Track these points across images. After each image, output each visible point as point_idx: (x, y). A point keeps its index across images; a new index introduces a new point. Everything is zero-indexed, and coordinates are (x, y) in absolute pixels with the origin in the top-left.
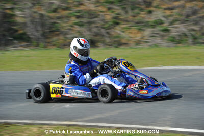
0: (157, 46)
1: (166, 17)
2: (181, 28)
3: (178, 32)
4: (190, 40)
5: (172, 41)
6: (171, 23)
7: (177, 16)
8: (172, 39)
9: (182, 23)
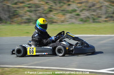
0: (73, 23)
1: (78, 7)
2: (87, 14)
3: (85, 16)
4: (91, 20)
5: (82, 21)
6: (81, 11)
7: (84, 7)
8: (81, 20)
9: (87, 11)
